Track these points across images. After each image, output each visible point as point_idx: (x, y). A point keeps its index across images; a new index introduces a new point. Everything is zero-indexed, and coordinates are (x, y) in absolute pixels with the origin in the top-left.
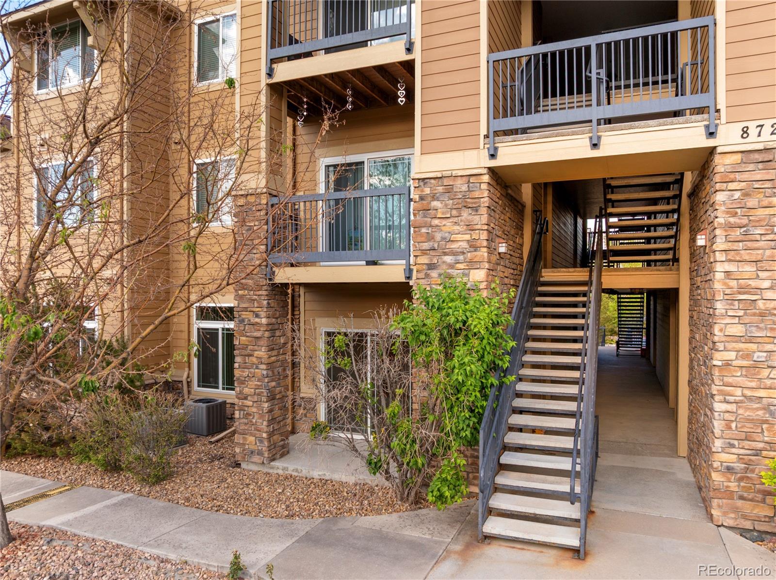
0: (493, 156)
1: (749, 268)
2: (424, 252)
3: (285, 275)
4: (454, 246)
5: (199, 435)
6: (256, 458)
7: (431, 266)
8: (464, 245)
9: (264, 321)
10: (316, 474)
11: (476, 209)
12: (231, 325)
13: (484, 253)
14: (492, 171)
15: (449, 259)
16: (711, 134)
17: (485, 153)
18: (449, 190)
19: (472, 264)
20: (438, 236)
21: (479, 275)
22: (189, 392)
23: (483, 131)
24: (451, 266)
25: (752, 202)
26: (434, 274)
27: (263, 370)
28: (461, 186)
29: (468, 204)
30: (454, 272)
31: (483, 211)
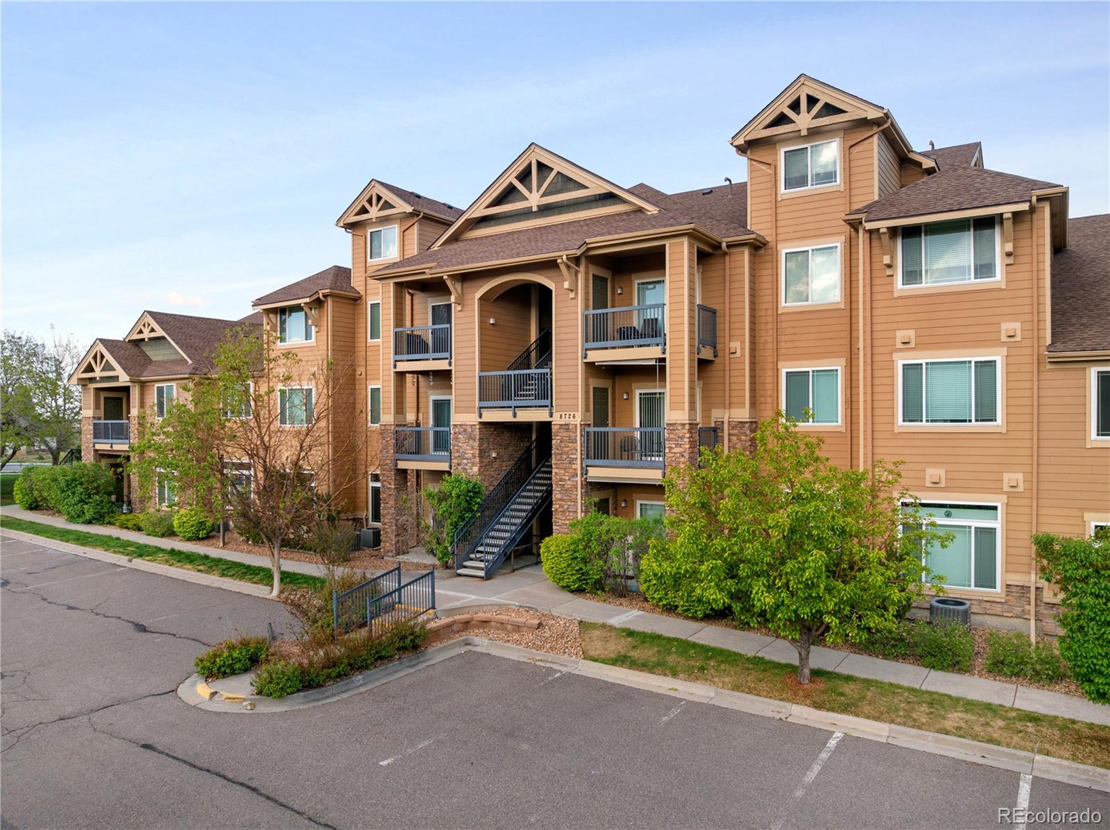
0: (480, 417)
1: (563, 471)
2: (456, 458)
3: (402, 465)
4: (467, 456)
5: (369, 547)
6: (390, 554)
7: (459, 464)
8: (471, 455)
9: (393, 487)
10: (415, 561)
11: (474, 440)
12: (378, 485)
13: (477, 459)
14: (481, 423)
15: (465, 461)
16: (551, 416)
17: (477, 415)
18: (465, 430)
19: (473, 464)
20: (461, 451)
21: (476, 469)
22: (367, 525)
23: (477, 406)
24: (466, 465)
25: (563, 445)
26: (460, 467)
27: (392, 510)
28: (469, 430)
29: (471, 438)
30: (467, 467)
31: (477, 441)
